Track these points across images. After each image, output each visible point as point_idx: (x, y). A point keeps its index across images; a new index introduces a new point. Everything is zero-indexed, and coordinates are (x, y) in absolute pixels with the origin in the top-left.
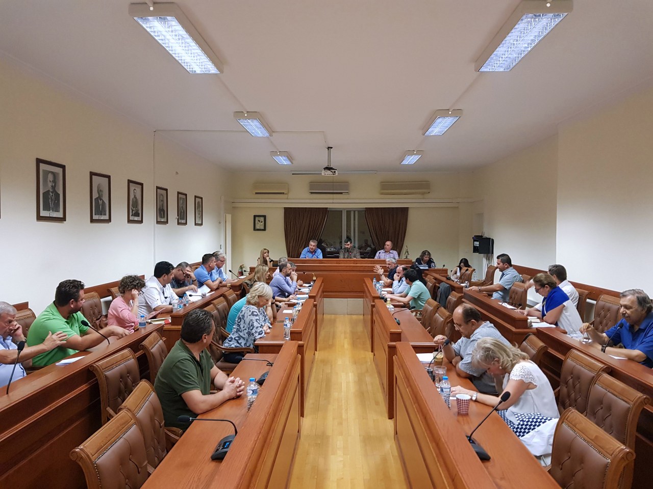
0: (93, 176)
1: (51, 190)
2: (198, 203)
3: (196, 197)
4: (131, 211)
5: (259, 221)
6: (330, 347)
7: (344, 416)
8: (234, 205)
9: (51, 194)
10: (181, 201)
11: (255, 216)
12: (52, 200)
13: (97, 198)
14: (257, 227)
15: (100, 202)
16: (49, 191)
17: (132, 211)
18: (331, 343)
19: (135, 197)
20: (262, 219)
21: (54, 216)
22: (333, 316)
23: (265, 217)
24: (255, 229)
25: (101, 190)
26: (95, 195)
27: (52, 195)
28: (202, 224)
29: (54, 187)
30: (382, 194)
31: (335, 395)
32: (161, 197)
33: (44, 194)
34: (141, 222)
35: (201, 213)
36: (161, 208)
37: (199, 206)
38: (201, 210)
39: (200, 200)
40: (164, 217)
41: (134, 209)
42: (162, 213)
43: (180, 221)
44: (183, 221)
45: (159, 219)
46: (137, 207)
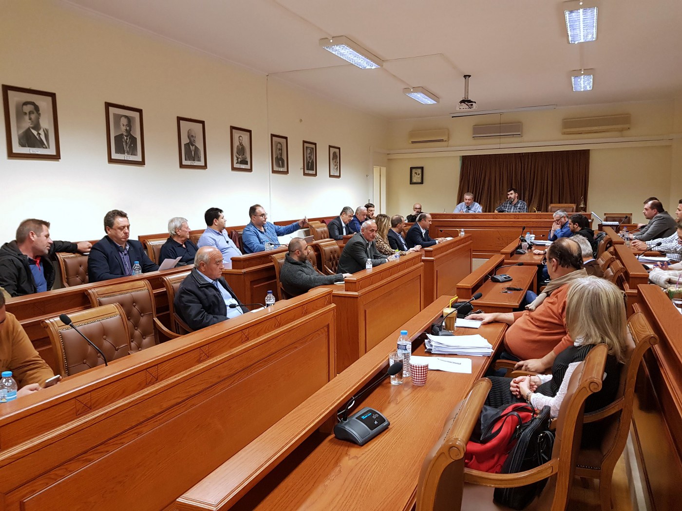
0: (181, 121)
1: (125, 134)
2: (335, 153)
3: (330, 147)
4: (235, 159)
8: (389, 157)
9: (125, 138)
10: (309, 151)
11: (412, 169)
12: (126, 143)
13: (188, 144)
14: (414, 180)
15: (192, 148)
16: (122, 134)
17: (237, 159)
19: (241, 144)
20: (419, 171)
21: (129, 159)
23: (422, 168)
24: (411, 183)
25: (192, 136)
26: (185, 140)
27: (127, 139)
29: (128, 132)
30: (564, 133)
32: (279, 145)
33: (116, 137)
34: (250, 170)
35: (338, 164)
36: (279, 157)
37: (335, 156)
38: (338, 161)
39: (337, 150)
40: (283, 166)
41: (240, 157)
42: (280, 162)
43: (307, 172)
44: (311, 172)
45: (276, 169)
46: (244, 155)
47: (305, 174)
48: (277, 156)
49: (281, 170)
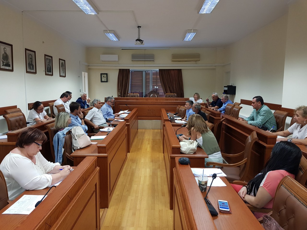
2: (62, 63)
3: (60, 59)
5: (104, 76)
6: (138, 149)
7: (138, 207)
8: (90, 67)
10: (48, 61)
11: (101, 74)
14: (103, 80)
17: (3, 62)
18: (139, 147)
20: (105, 76)
22: (144, 130)
23: (107, 74)
24: (102, 81)
28: (65, 76)
30: (173, 61)
31: (135, 187)
34: (12, 70)
35: (64, 69)
36: (30, 63)
37: (63, 65)
38: (64, 68)
39: (64, 62)
40: (33, 69)
41: (5, 61)
42: (31, 66)
43: (47, 73)
44: (49, 73)
45: (28, 70)
46: (7, 60)
47: (46, 74)
48: (29, 63)
49: (32, 71)
